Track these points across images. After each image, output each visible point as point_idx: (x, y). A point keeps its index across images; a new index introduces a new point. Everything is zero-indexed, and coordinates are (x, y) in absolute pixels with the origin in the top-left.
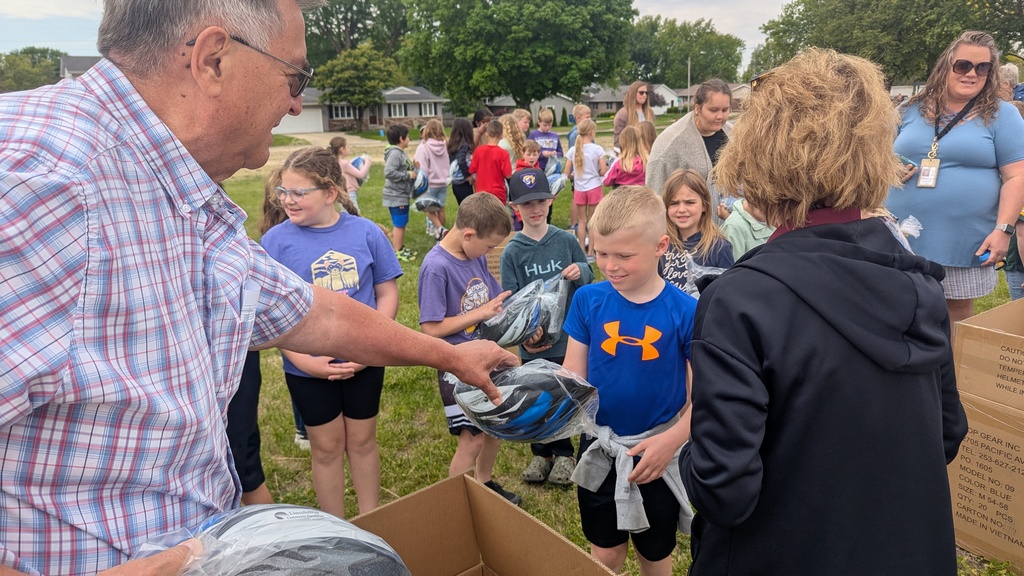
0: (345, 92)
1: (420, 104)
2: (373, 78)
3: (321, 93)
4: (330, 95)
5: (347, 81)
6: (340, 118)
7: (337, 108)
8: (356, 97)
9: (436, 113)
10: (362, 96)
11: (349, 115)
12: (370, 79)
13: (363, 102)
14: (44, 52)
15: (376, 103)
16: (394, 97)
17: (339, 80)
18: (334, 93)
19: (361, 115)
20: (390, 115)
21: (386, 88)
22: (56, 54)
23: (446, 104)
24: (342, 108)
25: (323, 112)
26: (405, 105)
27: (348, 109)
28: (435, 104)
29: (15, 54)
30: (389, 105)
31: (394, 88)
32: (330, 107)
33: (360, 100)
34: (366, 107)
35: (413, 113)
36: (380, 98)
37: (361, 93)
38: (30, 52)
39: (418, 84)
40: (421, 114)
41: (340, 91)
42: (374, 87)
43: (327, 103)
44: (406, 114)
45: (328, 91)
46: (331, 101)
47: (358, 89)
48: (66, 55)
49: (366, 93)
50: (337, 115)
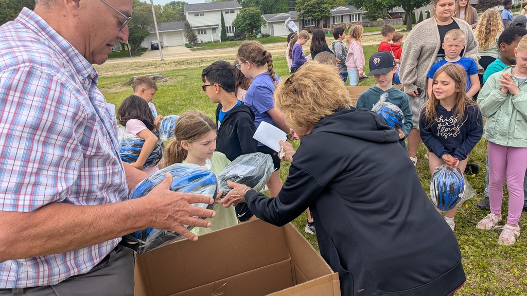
0: (310, 12)
1: (350, 15)
2: (326, 3)
3: (299, 13)
4: (303, 14)
5: (312, 6)
6: (308, 26)
7: (306, 21)
8: (316, 14)
9: (359, 20)
10: (319, 13)
11: (312, 24)
12: (324, 4)
13: (319, 17)
14: (178, 3)
15: (326, 16)
16: (337, 12)
17: (308, 5)
18: (305, 13)
19: (318, 24)
20: (334, 22)
21: (332, 8)
22: (183, 4)
23: (365, 14)
24: (309, 21)
25: (300, 23)
26: (342, 16)
27: (312, 20)
28: (359, 14)
29: (167, 5)
30: (334, 17)
31: (336, 7)
32: (303, 20)
33: (318, 15)
34: (321, 19)
35: (346, 21)
36: (329, 14)
37: (319, 11)
38: (173, 4)
39: (350, 4)
40: (350, 21)
41: (309, 11)
42: (326, 8)
43: (302, 18)
44: (342, 22)
45: (302, 12)
46: (304, 17)
47: (317, 10)
48: (187, 3)
49: (321, 11)
50: (307, 25)
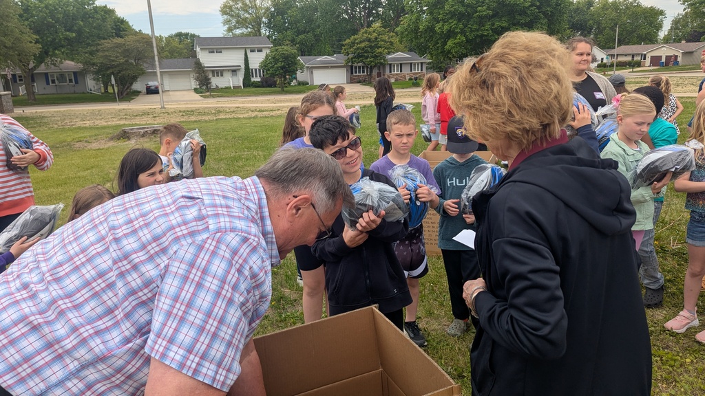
0: (361, 56)
1: (411, 64)
2: (381, 47)
3: (346, 57)
4: (352, 59)
5: (363, 49)
6: (358, 74)
7: (356, 68)
8: (368, 59)
9: (422, 70)
10: (372, 59)
11: (363, 72)
12: (378, 48)
13: (373, 63)
14: (186, 35)
15: (381, 64)
16: (394, 59)
17: (358, 48)
18: (354, 57)
19: (371, 72)
20: (391, 72)
21: (389, 53)
22: (193, 36)
23: (429, 63)
24: (359, 67)
25: (347, 70)
26: (401, 64)
27: (363, 68)
28: (422, 63)
29: (171, 37)
30: (390, 65)
31: (394, 53)
32: (352, 67)
33: (371, 62)
34: (375, 66)
35: (406, 70)
36: (385, 61)
37: (372, 57)
38: (179, 35)
39: (411, 50)
40: (411, 71)
41: (359, 56)
42: (381, 53)
43: (350, 64)
44: (401, 71)
45: (351, 56)
46: (352, 63)
47: (370, 55)
48: (198, 36)
49: (375, 57)
50: (356, 72)
